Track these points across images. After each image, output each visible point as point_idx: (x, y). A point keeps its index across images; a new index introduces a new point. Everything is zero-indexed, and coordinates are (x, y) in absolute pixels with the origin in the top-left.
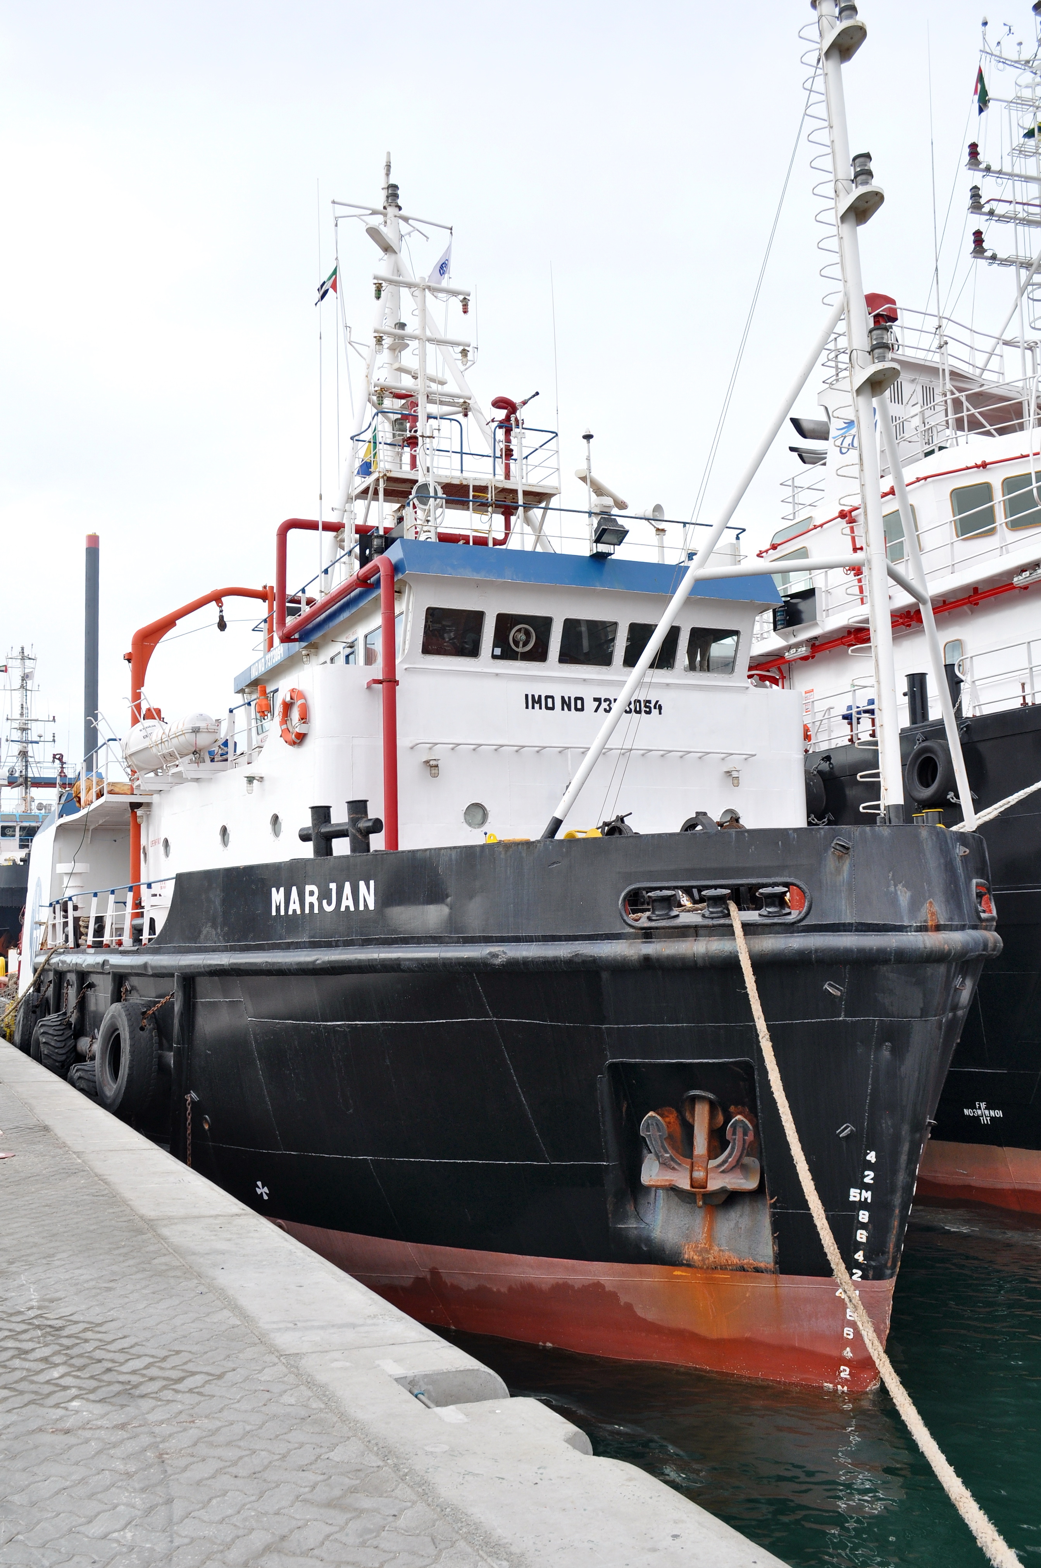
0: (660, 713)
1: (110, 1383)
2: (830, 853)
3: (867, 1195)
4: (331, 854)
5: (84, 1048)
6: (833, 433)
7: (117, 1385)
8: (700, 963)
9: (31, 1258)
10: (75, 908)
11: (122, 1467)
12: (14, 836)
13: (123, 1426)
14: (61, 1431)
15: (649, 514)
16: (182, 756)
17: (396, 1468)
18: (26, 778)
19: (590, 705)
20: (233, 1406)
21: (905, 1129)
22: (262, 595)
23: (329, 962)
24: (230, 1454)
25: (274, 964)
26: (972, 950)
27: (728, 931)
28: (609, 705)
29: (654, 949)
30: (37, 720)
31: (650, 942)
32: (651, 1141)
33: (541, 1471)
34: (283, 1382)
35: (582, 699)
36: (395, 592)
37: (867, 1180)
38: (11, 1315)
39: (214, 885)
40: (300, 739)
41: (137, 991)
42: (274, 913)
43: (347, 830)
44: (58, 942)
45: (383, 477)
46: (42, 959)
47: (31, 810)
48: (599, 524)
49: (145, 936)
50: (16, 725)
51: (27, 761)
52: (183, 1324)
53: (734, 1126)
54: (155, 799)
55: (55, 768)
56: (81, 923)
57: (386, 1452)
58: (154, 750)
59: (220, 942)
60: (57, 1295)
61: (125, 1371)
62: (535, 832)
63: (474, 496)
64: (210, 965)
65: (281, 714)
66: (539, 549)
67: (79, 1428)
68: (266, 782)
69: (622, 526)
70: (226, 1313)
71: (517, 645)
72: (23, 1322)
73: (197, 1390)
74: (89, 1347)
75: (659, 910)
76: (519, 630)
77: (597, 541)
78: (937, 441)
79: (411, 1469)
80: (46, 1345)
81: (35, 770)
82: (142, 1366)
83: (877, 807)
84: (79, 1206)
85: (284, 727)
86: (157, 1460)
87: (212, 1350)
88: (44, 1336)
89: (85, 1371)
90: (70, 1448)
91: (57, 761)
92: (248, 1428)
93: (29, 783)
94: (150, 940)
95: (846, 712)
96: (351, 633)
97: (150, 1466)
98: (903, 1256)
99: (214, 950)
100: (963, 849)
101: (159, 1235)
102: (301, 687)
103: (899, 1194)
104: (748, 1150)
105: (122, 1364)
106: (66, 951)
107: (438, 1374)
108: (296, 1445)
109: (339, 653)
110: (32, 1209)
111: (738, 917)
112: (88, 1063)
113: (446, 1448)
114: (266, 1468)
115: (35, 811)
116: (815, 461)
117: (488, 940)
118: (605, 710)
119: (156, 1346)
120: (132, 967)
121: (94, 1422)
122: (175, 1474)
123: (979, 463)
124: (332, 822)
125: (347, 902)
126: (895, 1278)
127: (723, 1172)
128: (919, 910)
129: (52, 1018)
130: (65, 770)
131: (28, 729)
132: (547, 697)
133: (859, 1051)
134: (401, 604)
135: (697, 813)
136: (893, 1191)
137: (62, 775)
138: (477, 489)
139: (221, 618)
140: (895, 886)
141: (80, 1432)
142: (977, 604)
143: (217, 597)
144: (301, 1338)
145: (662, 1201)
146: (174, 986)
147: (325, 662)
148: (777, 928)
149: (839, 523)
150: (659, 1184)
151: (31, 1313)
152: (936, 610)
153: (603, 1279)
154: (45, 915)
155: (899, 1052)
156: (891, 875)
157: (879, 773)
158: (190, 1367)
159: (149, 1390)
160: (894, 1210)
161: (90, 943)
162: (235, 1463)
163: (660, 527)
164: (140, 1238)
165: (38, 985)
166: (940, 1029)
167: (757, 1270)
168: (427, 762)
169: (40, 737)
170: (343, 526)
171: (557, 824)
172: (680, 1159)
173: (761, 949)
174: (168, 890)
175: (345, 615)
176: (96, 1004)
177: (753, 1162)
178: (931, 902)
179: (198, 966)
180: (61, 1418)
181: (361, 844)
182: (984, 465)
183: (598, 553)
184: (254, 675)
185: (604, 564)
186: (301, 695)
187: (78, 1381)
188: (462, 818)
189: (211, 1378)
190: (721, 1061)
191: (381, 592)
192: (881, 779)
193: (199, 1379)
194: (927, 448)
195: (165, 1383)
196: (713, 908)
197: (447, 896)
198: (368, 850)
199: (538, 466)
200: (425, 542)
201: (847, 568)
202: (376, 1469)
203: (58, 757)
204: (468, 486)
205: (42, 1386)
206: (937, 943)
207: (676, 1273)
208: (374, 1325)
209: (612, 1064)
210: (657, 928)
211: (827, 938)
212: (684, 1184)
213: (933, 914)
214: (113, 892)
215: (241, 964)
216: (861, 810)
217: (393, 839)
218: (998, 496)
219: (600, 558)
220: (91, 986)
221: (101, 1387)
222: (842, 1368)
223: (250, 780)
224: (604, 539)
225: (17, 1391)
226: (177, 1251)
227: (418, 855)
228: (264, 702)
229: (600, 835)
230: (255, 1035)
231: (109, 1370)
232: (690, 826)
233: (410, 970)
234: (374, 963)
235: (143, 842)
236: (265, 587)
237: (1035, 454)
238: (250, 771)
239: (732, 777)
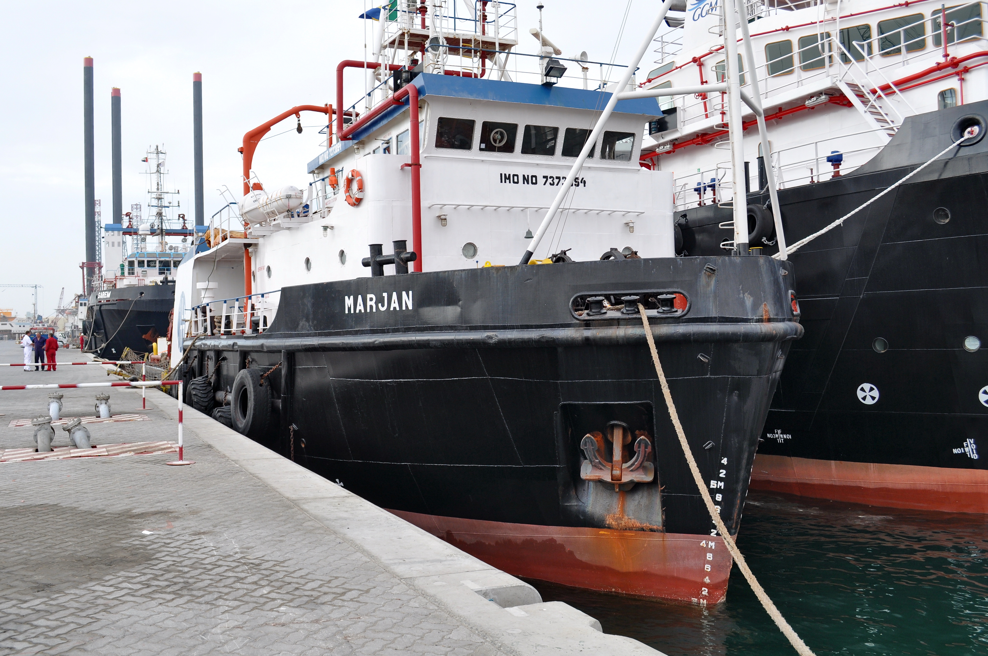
0: (585, 186)
1: (300, 596)
2: (703, 273)
3: (721, 484)
4: (383, 275)
5: (221, 398)
6: (689, 7)
7: (305, 597)
8: (621, 341)
9: (226, 524)
10: (211, 311)
11: (324, 645)
12: (155, 266)
13: (317, 621)
14: (279, 624)
15: (578, 57)
16: (280, 213)
17: (493, 643)
18: (162, 230)
19: (541, 180)
20: (381, 609)
21: (746, 444)
22: (326, 110)
23: (384, 342)
24: (389, 636)
25: (347, 344)
26: (789, 335)
27: (639, 322)
28: (553, 181)
29: (589, 333)
30: (167, 193)
31: (589, 329)
32: (587, 452)
33: (582, 643)
34: (408, 594)
35: (536, 177)
36: (418, 108)
37: (722, 475)
38: (226, 557)
39: (307, 295)
40: (358, 202)
41: (256, 362)
42: (347, 312)
43: (394, 259)
44: (199, 332)
45: (407, 33)
46: (189, 343)
47: (166, 250)
48: (548, 64)
49: (261, 327)
50: (154, 195)
51: (162, 219)
52: (334, 561)
53: (639, 443)
54: (261, 241)
55: (180, 223)
56: (215, 320)
57: (484, 635)
58: (261, 209)
59: (311, 330)
60: (250, 545)
61: (307, 589)
62: (515, 260)
63: (463, 46)
64: (306, 345)
65: (345, 186)
66: (503, 80)
67: (290, 623)
68: (335, 230)
69: (563, 65)
70: (359, 555)
71: (495, 142)
72: (234, 561)
73: (355, 600)
74: (280, 575)
75: (594, 309)
76: (497, 133)
77: (547, 75)
78: (757, 13)
79: (502, 644)
80: (253, 575)
81: (167, 224)
82: (317, 586)
83: (732, 245)
84: (246, 492)
85: (348, 194)
86: (344, 641)
87: (357, 576)
88: (250, 569)
89: (282, 590)
90: (288, 634)
91: (181, 219)
92: (395, 621)
93: (164, 233)
94: (264, 330)
95: (697, 187)
96: (387, 134)
97: (341, 644)
98: (741, 521)
99: (308, 335)
100: (784, 271)
101: (302, 509)
102: (358, 169)
103: (741, 484)
104: (647, 458)
105: (304, 585)
106: (206, 337)
107: (500, 589)
108: (428, 631)
109: (379, 147)
110: (217, 494)
111: (645, 313)
112: (224, 407)
113: (520, 631)
114: (413, 644)
115: (168, 251)
116: (676, 25)
117: (485, 328)
118: (550, 184)
119: (322, 574)
120: (253, 347)
121: (298, 619)
122: (358, 648)
123: (784, 27)
124: (383, 255)
125: (395, 305)
126: (736, 535)
127: (632, 471)
128: (758, 309)
129: (199, 379)
130: (186, 225)
131: (162, 198)
132: (514, 175)
133: (719, 396)
134: (421, 115)
135: (611, 249)
136: (737, 482)
137: (184, 228)
138: (465, 41)
139: (299, 125)
140: (744, 294)
141: (291, 625)
142: (781, 118)
143: (296, 111)
144: (410, 568)
145: (592, 489)
146: (281, 358)
147: (370, 153)
148: (670, 320)
149: (692, 65)
150: (592, 478)
151: (238, 556)
152: (767, 118)
153: (555, 536)
154: (188, 315)
155: (743, 398)
156: (741, 287)
157: (733, 223)
158: (347, 586)
159: (326, 600)
160: (737, 494)
161: (222, 332)
162: (393, 642)
163: (585, 66)
164: (290, 511)
165: (186, 359)
166: (768, 382)
167: (652, 530)
168: (439, 217)
169: (170, 203)
170: (380, 65)
171: (530, 254)
172: (605, 463)
173: (659, 333)
174: (275, 300)
175: (385, 122)
176: (228, 370)
177: (650, 465)
178: (765, 305)
179: (298, 346)
180: (276, 617)
181: (402, 269)
182: (787, 29)
183: (547, 82)
184: (321, 161)
185: (550, 90)
186: (359, 174)
187: (280, 595)
188: (461, 252)
189: (362, 592)
190: (632, 402)
191: (410, 107)
192: (735, 227)
193: (354, 594)
194: (750, 17)
195: (334, 596)
196: (629, 307)
197: (459, 301)
198: (407, 272)
199: (503, 26)
200: (437, 75)
201: (697, 94)
202: (481, 644)
203: (181, 216)
204: (459, 39)
205: (258, 599)
206: (769, 330)
207: (601, 532)
208: (452, 560)
209: (563, 405)
210: (593, 320)
211: (700, 326)
212: (608, 478)
213: (766, 311)
214: (237, 300)
215: (326, 344)
216: (721, 246)
217: (419, 267)
218: (796, 49)
219: (548, 86)
220: (224, 359)
221: (295, 598)
222: (703, 589)
223: (325, 228)
224: (551, 73)
225: (244, 601)
226: (316, 518)
227: (441, 275)
228: (334, 179)
229: (551, 263)
230: (335, 388)
231: (297, 589)
232: (606, 257)
233: (435, 347)
234: (413, 343)
235: (253, 269)
236: (326, 105)
237: (821, 22)
238: (325, 222)
239: (629, 227)
